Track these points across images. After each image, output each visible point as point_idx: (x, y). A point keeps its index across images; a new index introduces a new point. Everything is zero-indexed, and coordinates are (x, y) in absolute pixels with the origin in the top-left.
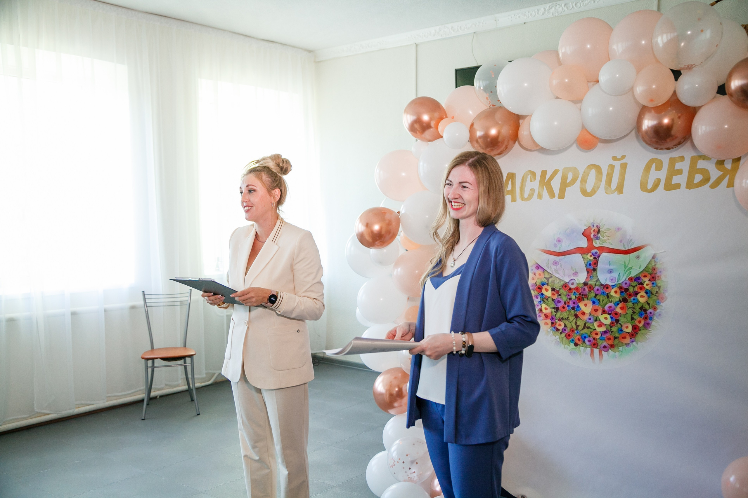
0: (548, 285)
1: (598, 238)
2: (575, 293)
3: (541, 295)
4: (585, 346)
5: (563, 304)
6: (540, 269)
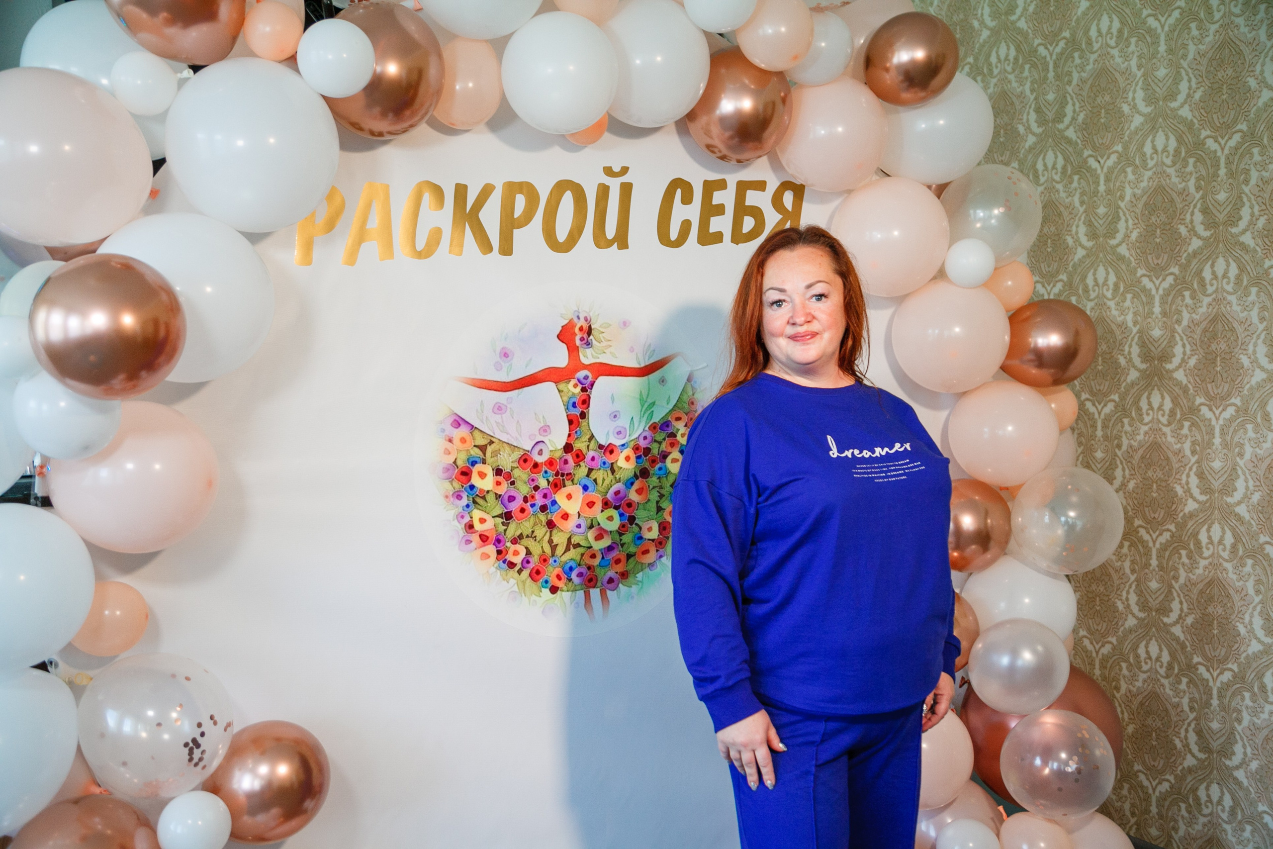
0: (484, 462)
1: (589, 344)
2: (546, 472)
3: (468, 489)
4: (572, 589)
5: (522, 501)
6: (461, 427)
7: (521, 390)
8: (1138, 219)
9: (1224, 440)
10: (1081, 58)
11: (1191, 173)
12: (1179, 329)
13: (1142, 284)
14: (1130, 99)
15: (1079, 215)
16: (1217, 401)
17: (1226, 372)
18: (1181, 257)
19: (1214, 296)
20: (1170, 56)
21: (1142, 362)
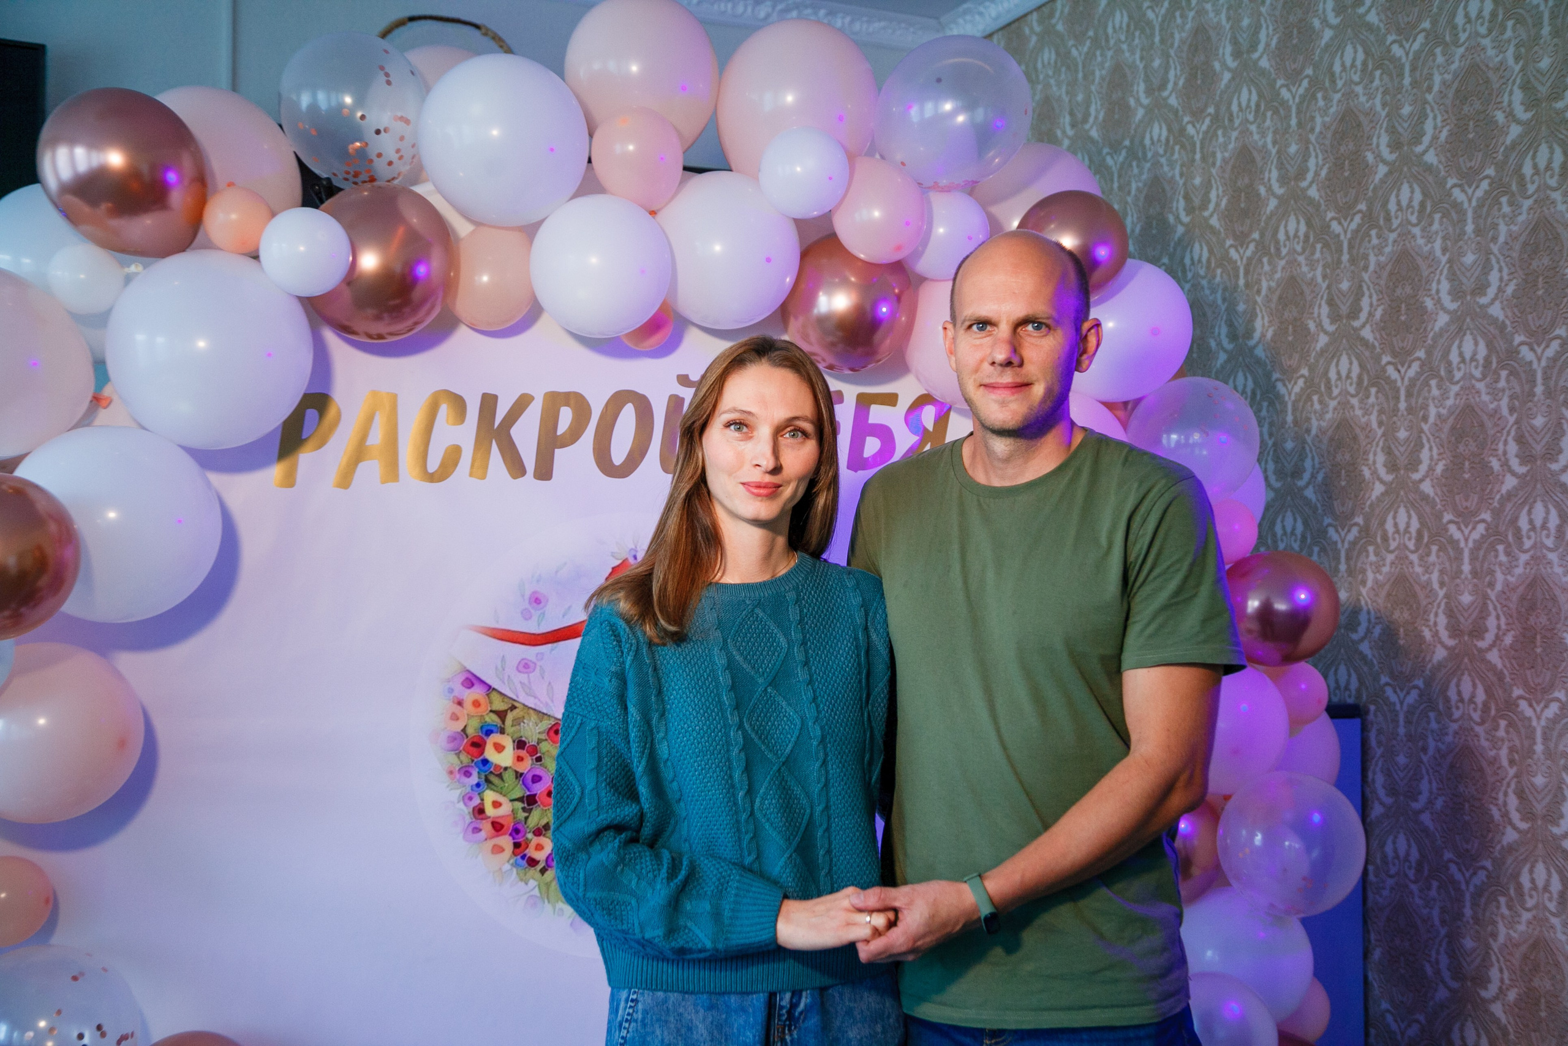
0: (502, 731)
3: (481, 765)
6: (476, 687)
7: (555, 644)
8: (1443, 447)
9: (1547, 748)
10: (1379, 237)
11: (1503, 390)
12: (1492, 595)
13: (1449, 534)
14: (1433, 292)
15: (1377, 440)
16: (1539, 693)
17: (1547, 655)
18: (1493, 499)
19: (1532, 552)
20: (1479, 238)
21: (1450, 637)
